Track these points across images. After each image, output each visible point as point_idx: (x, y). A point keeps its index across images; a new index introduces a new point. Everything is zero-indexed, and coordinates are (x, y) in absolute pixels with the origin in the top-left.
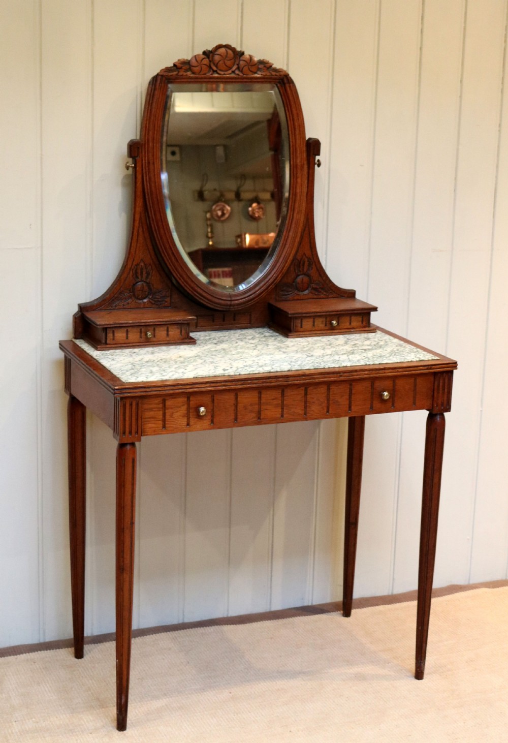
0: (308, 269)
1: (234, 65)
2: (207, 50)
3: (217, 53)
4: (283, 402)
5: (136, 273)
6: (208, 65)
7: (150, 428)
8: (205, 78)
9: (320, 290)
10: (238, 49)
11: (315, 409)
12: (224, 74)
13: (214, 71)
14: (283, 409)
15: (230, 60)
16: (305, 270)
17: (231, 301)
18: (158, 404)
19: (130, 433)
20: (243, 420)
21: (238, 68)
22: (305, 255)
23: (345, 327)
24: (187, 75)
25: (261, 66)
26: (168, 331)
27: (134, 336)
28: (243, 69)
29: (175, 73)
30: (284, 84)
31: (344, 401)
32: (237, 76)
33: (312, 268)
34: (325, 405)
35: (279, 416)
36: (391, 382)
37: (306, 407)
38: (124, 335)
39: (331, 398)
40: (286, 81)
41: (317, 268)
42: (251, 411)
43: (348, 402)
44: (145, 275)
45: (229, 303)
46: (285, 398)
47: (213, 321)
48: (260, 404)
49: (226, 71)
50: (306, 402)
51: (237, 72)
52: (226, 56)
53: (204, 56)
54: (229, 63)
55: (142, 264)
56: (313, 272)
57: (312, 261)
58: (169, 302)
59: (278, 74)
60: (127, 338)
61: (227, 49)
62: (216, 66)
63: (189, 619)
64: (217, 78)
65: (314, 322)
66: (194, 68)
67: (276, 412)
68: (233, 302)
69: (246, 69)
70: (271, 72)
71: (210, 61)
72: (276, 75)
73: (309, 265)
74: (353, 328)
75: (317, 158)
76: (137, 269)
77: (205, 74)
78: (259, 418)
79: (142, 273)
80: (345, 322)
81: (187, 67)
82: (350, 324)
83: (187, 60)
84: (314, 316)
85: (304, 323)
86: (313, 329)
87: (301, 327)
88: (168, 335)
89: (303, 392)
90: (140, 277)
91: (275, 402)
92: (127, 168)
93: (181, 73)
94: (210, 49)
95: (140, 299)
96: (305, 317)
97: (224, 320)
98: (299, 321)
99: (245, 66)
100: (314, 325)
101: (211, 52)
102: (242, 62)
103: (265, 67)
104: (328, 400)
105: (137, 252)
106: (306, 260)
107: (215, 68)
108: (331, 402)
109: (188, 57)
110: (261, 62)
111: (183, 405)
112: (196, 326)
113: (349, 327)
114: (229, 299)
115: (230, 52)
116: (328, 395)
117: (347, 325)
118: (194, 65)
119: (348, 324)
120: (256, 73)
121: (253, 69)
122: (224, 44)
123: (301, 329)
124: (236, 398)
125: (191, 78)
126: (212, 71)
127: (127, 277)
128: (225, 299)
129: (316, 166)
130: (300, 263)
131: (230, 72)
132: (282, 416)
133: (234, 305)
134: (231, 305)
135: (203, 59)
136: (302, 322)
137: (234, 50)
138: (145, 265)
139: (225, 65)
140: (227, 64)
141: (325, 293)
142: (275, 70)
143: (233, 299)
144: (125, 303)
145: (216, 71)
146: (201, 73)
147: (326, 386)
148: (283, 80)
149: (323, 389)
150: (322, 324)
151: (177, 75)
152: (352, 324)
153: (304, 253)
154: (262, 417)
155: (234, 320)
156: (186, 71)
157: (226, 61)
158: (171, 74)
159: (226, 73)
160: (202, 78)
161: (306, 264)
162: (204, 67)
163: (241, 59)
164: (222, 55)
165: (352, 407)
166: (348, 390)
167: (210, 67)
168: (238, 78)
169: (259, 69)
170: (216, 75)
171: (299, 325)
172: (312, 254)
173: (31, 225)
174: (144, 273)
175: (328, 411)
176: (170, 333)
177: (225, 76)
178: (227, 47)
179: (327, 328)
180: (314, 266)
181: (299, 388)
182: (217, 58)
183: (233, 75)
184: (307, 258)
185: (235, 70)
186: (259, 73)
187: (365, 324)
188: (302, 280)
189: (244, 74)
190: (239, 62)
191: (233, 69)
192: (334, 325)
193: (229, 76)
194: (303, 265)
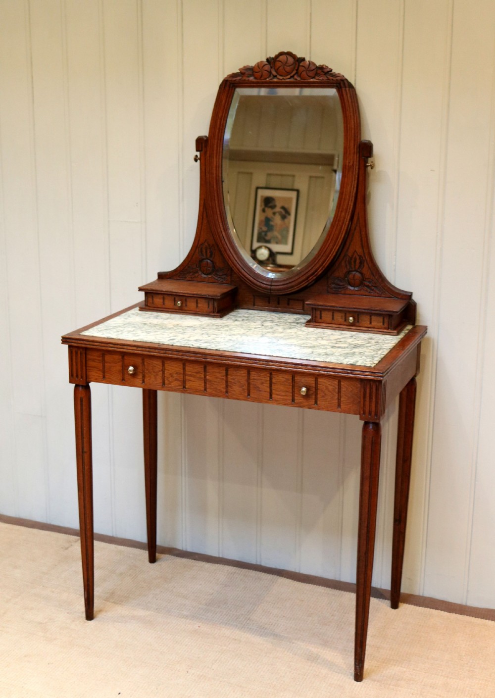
0: (360, 266)
1: (293, 71)
2: (270, 57)
3: (278, 60)
4: (205, 377)
5: (202, 251)
6: (269, 70)
7: (94, 376)
8: (266, 83)
9: (373, 288)
10: (299, 56)
11: (236, 389)
13: (275, 76)
14: (205, 383)
15: (289, 66)
16: (357, 267)
17: (271, 285)
18: (99, 357)
19: (77, 376)
20: (170, 386)
21: (297, 73)
22: (357, 253)
23: (366, 326)
24: (248, 80)
25: (319, 71)
26: (197, 303)
27: (169, 303)
28: (301, 74)
29: (240, 78)
30: (341, 88)
31: (266, 387)
32: (295, 81)
33: (364, 266)
34: (245, 387)
35: (203, 389)
36: (314, 379)
37: (227, 386)
38: (162, 301)
39: (251, 381)
40: (342, 85)
41: (369, 267)
42: (176, 380)
43: (268, 390)
44: (209, 254)
45: (269, 287)
46: (207, 374)
47: (269, 303)
48: (184, 374)
49: (285, 76)
50: (227, 382)
51: (296, 77)
52: (286, 63)
53: (266, 63)
54: (288, 69)
55: (206, 244)
56: (365, 270)
57: (364, 258)
58: (230, 280)
59: (334, 79)
60: (164, 304)
61: (288, 56)
62: (276, 71)
63: (266, 563)
64: (277, 82)
65: (333, 315)
66: (256, 73)
67: (200, 385)
68: (273, 287)
69: (304, 73)
70: (328, 76)
71: (271, 67)
72: (332, 80)
73: (361, 263)
74: (374, 328)
75: (370, 160)
76: (202, 248)
77: (266, 79)
78: (184, 387)
79: (206, 252)
80: (365, 320)
81: (250, 72)
82: (371, 323)
83: (252, 66)
84: (333, 311)
85: (323, 315)
86: (333, 322)
87: (321, 318)
88: (197, 306)
89: (224, 372)
90: (205, 255)
91: (198, 375)
92: (196, 160)
93: (244, 78)
94: (273, 56)
95: (205, 274)
96: (325, 310)
97: (279, 304)
98: (318, 312)
99: (303, 71)
100: (333, 319)
101: (273, 59)
102: (301, 69)
103: (323, 72)
104: (249, 384)
105: (202, 233)
106: (358, 257)
107: (274, 73)
108: (251, 386)
109: (252, 63)
110: (321, 68)
111: (119, 362)
112: (254, 305)
113: (370, 326)
114: (270, 284)
115: (290, 58)
116: (249, 378)
117: (367, 323)
118: (256, 71)
119: (369, 323)
120: (313, 77)
121: (311, 74)
122: (286, 51)
123: (320, 321)
124: (163, 365)
125: (253, 82)
126: (272, 76)
127: (194, 254)
128: (265, 283)
129: (369, 168)
130: (351, 258)
131: (289, 77)
132: (205, 389)
133: (274, 290)
134: (271, 290)
135: (266, 65)
136: (321, 315)
137: (293, 56)
138: (209, 245)
139: (284, 70)
140: (286, 70)
141: (377, 291)
142: (334, 75)
143: (273, 284)
144: (193, 276)
145: (276, 76)
146: (262, 78)
147: (247, 370)
148: (340, 84)
149: (244, 373)
150: (342, 318)
151: (240, 80)
152: (373, 324)
153: (355, 251)
154: (187, 387)
155: (288, 304)
156: (249, 76)
157: (285, 67)
158: (235, 79)
159: (285, 78)
160: (263, 83)
161: (358, 261)
162: (265, 73)
163: (301, 64)
164: (282, 61)
165: (274, 396)
166: (268, 379)
167: (270, 73)
168: (296, 83)
169: (317, 74)
170: (275, 80)
171: (319, 316)
172: (364, 253)
173: (137, 203)
174: (208, 252)
175: (249, 395)
176: (199, 305)
177: (283, 80)
178: (289, 54)
179: (345, 323)
180: (366, 264)
181: (220, 367)
182: (278, 64)
183: (292, 80)
184: (359, 255)
185: (294, 75)
186: (317, 78)
187: (386, 325)
188: (354, 276)
189: (302, 79)
190: (298, 68)
191: (292, 74)
192: (351, 322)
193: (288, 80)
194: (355, 262)
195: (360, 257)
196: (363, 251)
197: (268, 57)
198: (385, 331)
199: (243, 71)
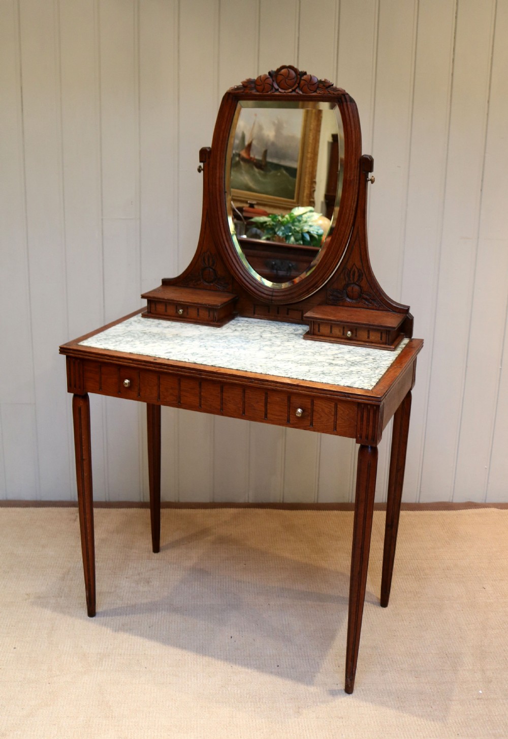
0: (358, 280)
1: (295, 84)
2: (272, 71)
3: (279, 73)
4: (200, 393)
5: (204, 260)
6: (271, 83)
7: (92, 386)
8: (268, 96)
9: (371, 300)
10: (301, 69)
11: (231, 407)
12: (285, 92)
14: (200, 399)
15: (291, 80)
16: (356, 280)
17: (272, 296)
18: (96, 369)
20: (165, 400)
21: (298, 87)
22: (356, 265)
23: (364, 340)
24: (251, 93)
25: (321, 85)
26: (198, 312)
27: (171, 310)
28: (303, 87)
30: (342, 102)
31: (261, 406)
32: (297, 94)
33: (362, 279)
34: (241, 405)
35: (198, 405)
36: (310, 401)
37: (222, 403)
38: (164, 308)
39: (247, 400)
40: (343, 99)
41: (367, 280)
42: (172, 394)
43: (263, 409)
44: (211, 263)
46: (203, 390)
48: (180, 390)
49: (286, 90)
50: (222, 399)
51: (297, 90)
52: (288, 76)
53: (269, 77)
54: (290, 82)
55: (209, 253)
56: (364, 283)
57: (362, 272)
58: (231, 288)
59: (336, 93)
60: (166, 311)
61: (290, 70)
62: (278, 85)
64: (278, 96)
65: (331, 329)
66: (258, 87)
67: (195, 400)
68: (274, 298)
69: (306, 87)
70: (330, 91)
71: (273, 81)
72: (334, 94)
73: (359, 276)
74: (372, 342)
75: (370, 175)
76: (204, 256)
77: (268, 92)
78: (179, 402)
80: (363, 334)
81: (253, 85)
82: (369, 338)
83: (254, 80)
84: (332, 324)
85: (321, 328)
86: (331, 336)
87: (319, 331)
88: (198, 315)
89: (219, 389)
90: (207, 263)
91: (193, 391)
93: (247, 91)
94: (275, 69)
95: (207, 282)
96: (323, 323)
97: (278, 313)
98: (317, 326)
99: (305, 85)
100: (331, 332)
101: (275, 72)
102: (302, 82)
103: (324, 86)
104: (244, 402)
105: (205, 242)
106: (356, 270)
107: (276, 87)
108: (246, 405)
110: (323, 82)
111: (115, 374)
113: (367, 340)
114: (270, 293)
115: (292, 72)
116: (244, 397)
117: (365, 338)
118: (258, 84)
119: (367, 337)
120: (315, 91)
121: (313, 88)
122: (287, 64)
123: (319, 334)
124: (159, 380)
125: (255, 95)
126: (274, 89)
127: (196, 262)
128: (266, 293)
129: (369, 182)
130: (350, 272)
131: (290, 90)
132: (201, 406)
133: (275, 300)
134: (272, 300)
136: (319, 328)
137: (295, 70)
138: (211, 254)
139: (286, 83)
140: (288, 83)
141: (376, 305)
142: (336, 89)
143: (274, 294)
144: (195, 284)
145: (277, 90)
146: (264, 92)
147: (242, 389)
148: (341, 98)
149: (239, 391)
150: (340, 332)
151: (243, 92)
152: (371, 338)
153: (354, 264)
154: (181, 402)
155: (288, 314)
156: (251, 89)
157: (287, 80)
158: (237, 91)
159: (286, 91)
160: (265, 96)
161: (356, 274)
162: (267, 86)
163: (303, 78)
164: (285, 75)
165: (268, 416)
166: (264, 398)
167: (273, 86)
169: (318, 88)
170: (277, 93)
171: (317, 329)
172: (363, 267)
174: (210, 261)
175: (244, 413)
176: (200, 314)
177: (285, 94)
178: (291, 68)
179: (343, 337)
180: (364, 278)
181: (216, 384)
182: (280, 78)
183: (294, 93)
184: (357, 269)
185: (296, 88)
186: (318, 91)
187: (384, 340)
188: (352, 289)
189: (303, 93)
190: (300, 82)
191: (293, 88)
192: (349, 336)
193: (290, 94)
194: (354, 275)
195: (359, 270)
196: (362, 264)
197: (270, 70)
198: (383, 346)
199: (246, 84)
